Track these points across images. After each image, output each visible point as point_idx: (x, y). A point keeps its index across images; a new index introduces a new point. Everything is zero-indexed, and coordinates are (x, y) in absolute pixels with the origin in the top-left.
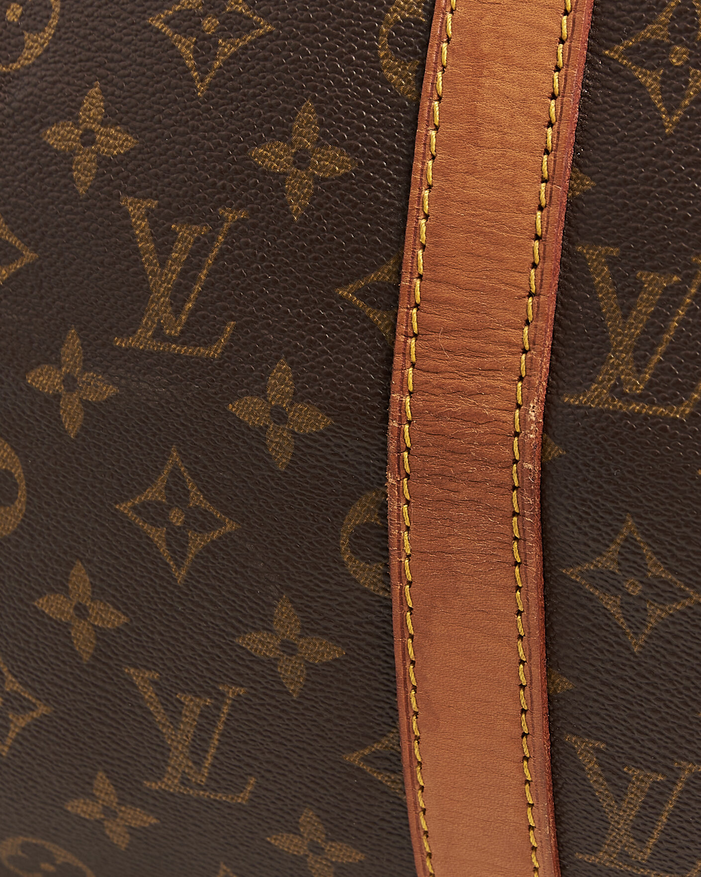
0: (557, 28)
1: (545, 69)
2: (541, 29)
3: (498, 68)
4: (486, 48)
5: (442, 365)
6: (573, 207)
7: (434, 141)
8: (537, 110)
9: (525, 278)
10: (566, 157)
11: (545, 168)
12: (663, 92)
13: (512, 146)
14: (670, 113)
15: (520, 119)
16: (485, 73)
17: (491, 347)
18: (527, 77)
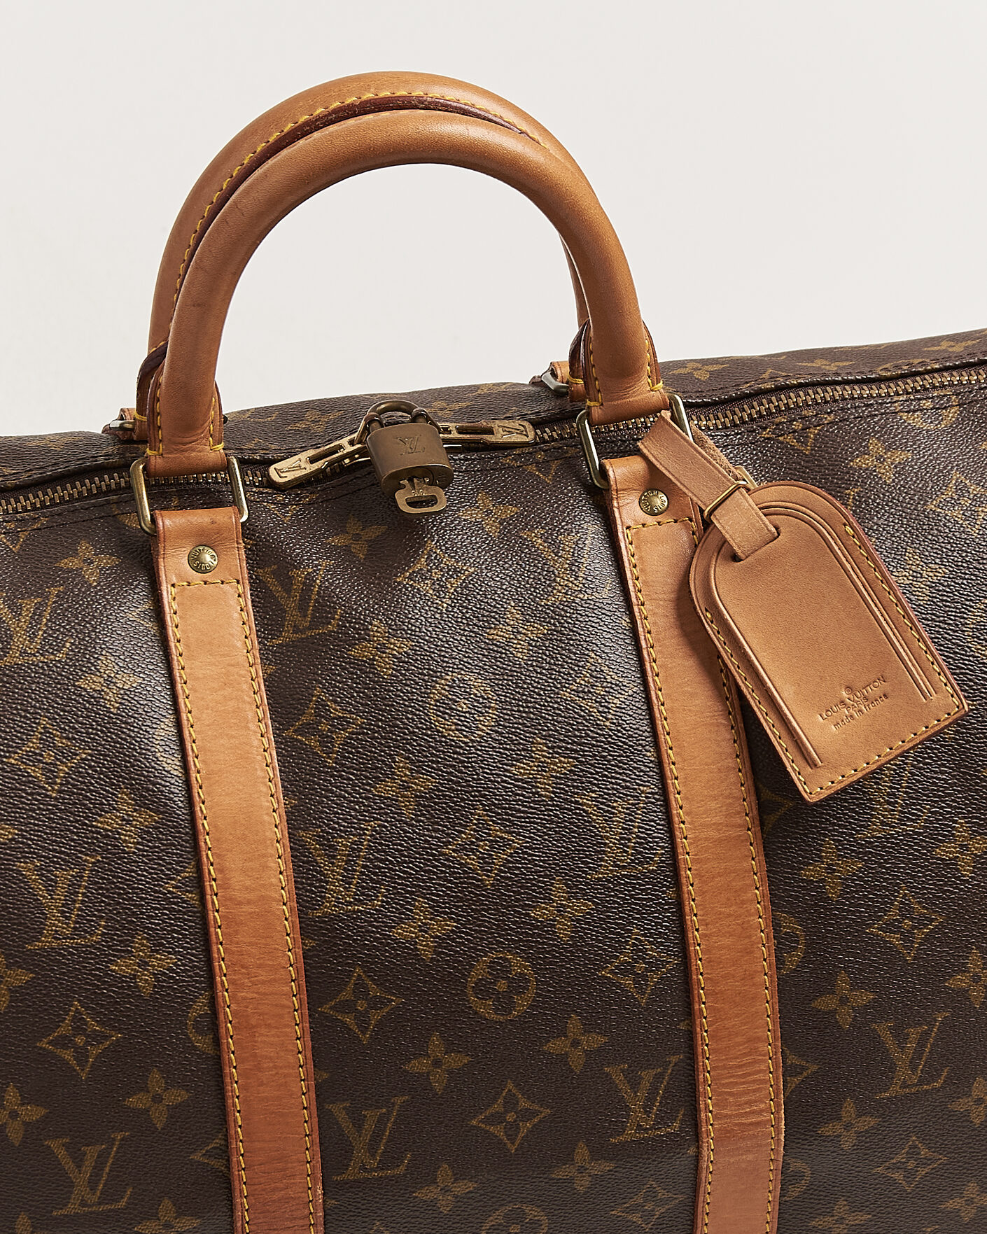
0: (291, 1005)
1: (291, 1026)
2: (283, 1006)
3: (263, 1031)
4: (253, 1021)
5: (262, 1180)
6: (318, 1087)
7: (235, 1075)
8: (290, 1047)
9: (302, 1129)
10: (311, 1066)
11: (302, 1074)
12: (357, 1024)
13: (281, 1068)
14: (364, 1033)
15: (282, 1054)
16: (257, 1035)
17: (290, 1165)
18: (281, 1032)
